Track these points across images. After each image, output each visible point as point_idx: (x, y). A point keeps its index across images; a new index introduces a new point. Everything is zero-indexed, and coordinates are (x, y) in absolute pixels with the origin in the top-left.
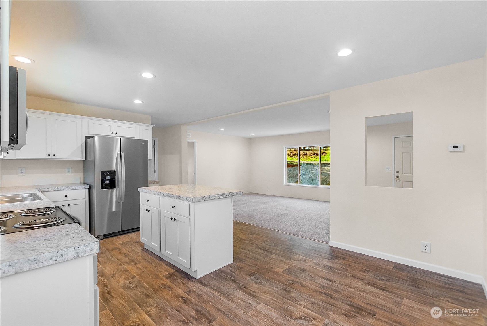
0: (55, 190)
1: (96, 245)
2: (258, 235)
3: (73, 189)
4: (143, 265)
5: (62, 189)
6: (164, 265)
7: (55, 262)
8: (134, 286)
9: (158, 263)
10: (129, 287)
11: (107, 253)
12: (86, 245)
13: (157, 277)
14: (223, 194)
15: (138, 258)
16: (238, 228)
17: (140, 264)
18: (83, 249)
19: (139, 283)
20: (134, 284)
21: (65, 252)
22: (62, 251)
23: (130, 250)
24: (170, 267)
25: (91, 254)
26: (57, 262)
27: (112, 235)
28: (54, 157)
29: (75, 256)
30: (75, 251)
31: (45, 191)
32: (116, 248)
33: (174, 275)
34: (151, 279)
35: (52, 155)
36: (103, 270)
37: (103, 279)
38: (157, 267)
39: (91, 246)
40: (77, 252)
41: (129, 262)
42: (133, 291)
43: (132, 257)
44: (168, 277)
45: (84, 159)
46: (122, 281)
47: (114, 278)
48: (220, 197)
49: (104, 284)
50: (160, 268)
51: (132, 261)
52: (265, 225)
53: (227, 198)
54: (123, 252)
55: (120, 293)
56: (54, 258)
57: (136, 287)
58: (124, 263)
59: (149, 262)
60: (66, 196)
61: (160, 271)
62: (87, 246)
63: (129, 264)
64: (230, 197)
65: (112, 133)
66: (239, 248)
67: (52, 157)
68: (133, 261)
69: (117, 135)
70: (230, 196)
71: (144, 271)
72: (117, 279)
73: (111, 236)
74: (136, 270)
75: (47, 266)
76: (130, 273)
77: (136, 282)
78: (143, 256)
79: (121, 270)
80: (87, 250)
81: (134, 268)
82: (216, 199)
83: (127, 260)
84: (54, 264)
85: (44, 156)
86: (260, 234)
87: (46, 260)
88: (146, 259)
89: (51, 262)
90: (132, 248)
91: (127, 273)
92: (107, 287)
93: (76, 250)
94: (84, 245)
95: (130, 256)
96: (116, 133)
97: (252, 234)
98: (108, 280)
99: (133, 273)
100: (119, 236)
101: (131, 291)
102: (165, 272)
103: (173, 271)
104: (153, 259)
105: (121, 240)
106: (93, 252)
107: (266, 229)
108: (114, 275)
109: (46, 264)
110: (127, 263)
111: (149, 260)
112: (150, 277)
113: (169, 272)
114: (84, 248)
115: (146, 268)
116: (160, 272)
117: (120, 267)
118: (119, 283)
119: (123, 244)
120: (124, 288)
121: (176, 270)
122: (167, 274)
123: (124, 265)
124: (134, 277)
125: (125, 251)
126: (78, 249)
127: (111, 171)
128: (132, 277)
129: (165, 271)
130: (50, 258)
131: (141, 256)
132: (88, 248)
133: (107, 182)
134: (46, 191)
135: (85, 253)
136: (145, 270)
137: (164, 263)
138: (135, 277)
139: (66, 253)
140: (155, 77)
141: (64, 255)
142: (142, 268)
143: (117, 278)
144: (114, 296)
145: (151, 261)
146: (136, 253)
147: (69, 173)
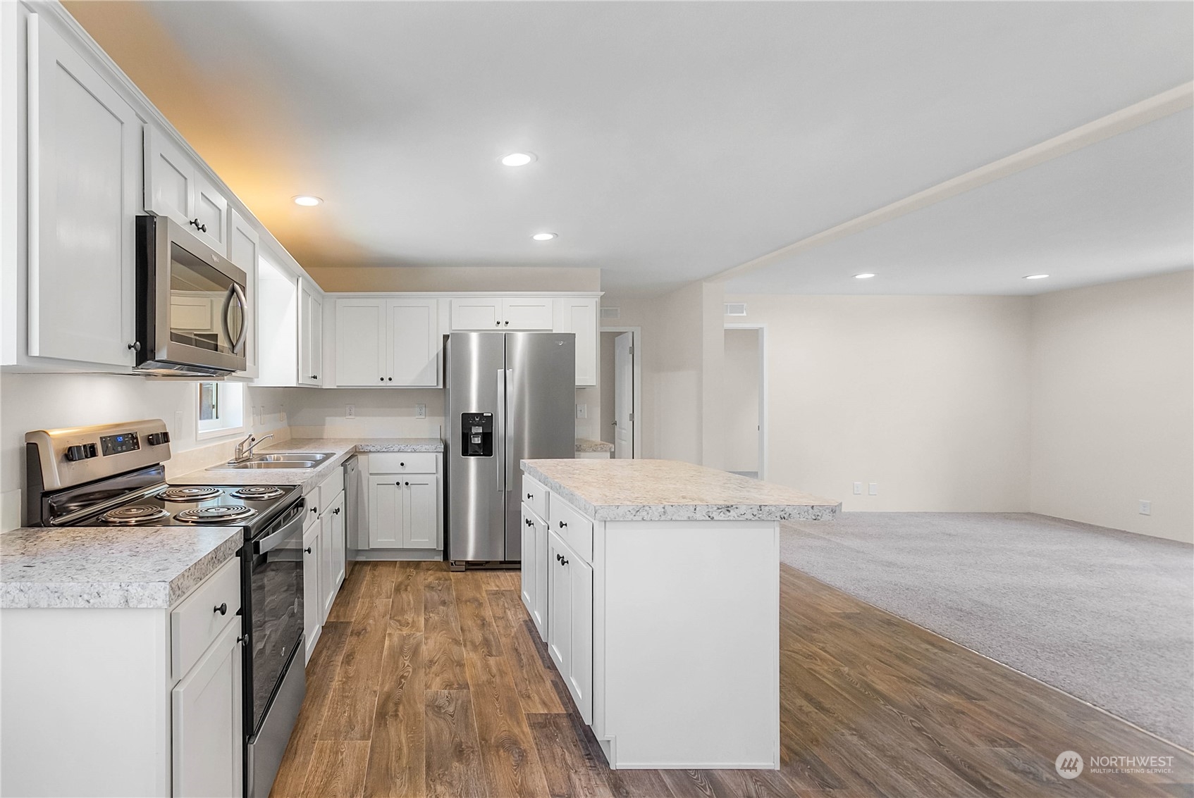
0: (384, 450)
1: (162, 589)
2: (970, 697)
3: (415, 451)
4: (501, 664)
5: (396, 449)
6: (549, 684)
7: (87, 605)
8: (451, 709)
9: (540, 671)
10: (440, 708)
11: (452, 607)
12: (142, 583)
13: (512, 710)
14: (728, 508)
15: (503, 640)
16: (882, 643)
17: (497, 658)
18: (135, 591)
19: (465, 709)
20: (453, 705)
21: (104, 588)
22: (99, 585)
23: (499, 613)
24: (560, 698)
25: (151, 607)
26: (90, 608)
27: (487, 566)
28: (390, 383)
29: (122, 602)
30: (121, 593)
31: (370, 452)
32: (477, 600)
33: (557, 725)
34: (497, 708)
35: (386, 379)
36: (421, 642)
37: (408, 666)
38: (530, 682)
39: (152, 590)
40: (126, 595)
41: (477, 644)
42: (441, 722)
43: (493, 633)
44: (539, 723)
45: (441, 386)
46: (436, 685)
47: (428, 670)
48: (715, 515)
49: (402, 677)
50: (534, 688)
51: (486, 642)
52: (1036, 668)
53: (749, 523)
54: (483, 614)
55: (415, 714)
56: (86, 597)
57: (452, 716)
58: (468, 643)
59: (520, 660)
60: (402, 464)
61: (529, 697)
62: (143, 588)
63: (475, 647)
64: (760, 520)
65: (498, 323)
66: (841, 722)
67: (386, 383)
68: (487, 646)
69: (509, 327)
70: (764, 517)
71: (494, 680)
72: (431, 675)
73: (484, 567)
74: (479, 670)
75: (74, 608)
76: (463, 672)
77: (460, 702)
78: (517, 638)
79: (452, 657)
80: (144, 597)
81: (479, 662)
82: (696, 520)
83: (477, 636)
84: (84, 608)
85: (374, 382)
86: (984, 699)
87: (72, 596)
88: (517, 650)
89: (82, 603)
90: (507, 611)
91: (457, 670)
92: (402, 688)
93: (123, 590)
94: (138, 584)
95: (491, 629)
96: (507, 323)
97: (941, 684)
98: (414, 670)
99: (468, 675)
100: (499, 573)
101: (437, 719)
102: (540, 706)
103: (562, 710)
104: (533, 656)
105: (498, 583)
106: (157, 604)
107: (1036, 688)
108: (432, 662)
109: (73, 605)
110: (473, 643)
111: (523, 657)
112: (496, 703)
113: (548, 709)
114: (139, 589)
115: (502, 673)
116: (526, 698)
117: (455, 649)
118: (428, 687)
119: (496, 593)
120: (427, 706)
121: (571, 711)
122: (542, 712)
123: (465, 646)
124: (464, 688)
125: (488, 613)
126: (126, 588)
127: (483, 414)
128: (461, 685)
129: (540, 703)
130: (79, 594)
131: (513, 637)
132: (147, 592)
133: (476, 439)
134: (371, 450)
135: (140, 601)
136: (498, 679)
137: (553, 678)
138: (467, 686)
139: (106, 591)
140: (537, 159)
141: (103, 594)
142: (494, 670)
143: (433, 673)
144: (400, 715)
145: (525, 660)
146: (508, 626)
147: (420, 417)
